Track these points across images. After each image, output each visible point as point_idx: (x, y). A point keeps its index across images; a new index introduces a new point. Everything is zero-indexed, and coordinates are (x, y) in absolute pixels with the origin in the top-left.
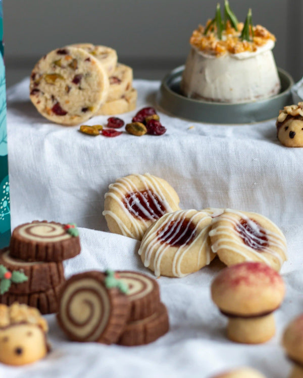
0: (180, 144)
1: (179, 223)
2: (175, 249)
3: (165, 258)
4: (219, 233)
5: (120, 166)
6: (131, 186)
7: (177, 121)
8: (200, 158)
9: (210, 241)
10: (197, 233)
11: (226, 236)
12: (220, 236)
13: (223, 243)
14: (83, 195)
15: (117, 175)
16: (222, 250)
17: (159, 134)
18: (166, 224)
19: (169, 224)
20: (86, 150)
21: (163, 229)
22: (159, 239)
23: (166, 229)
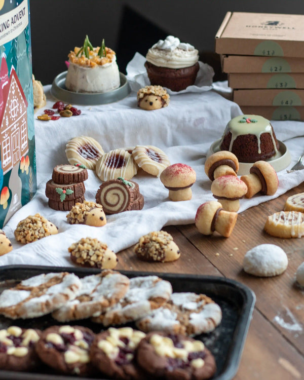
0: (96, 117)
1: (114, 157)
2: (119, 169)
3: (116, 174)
4: (140, 157)
5: (67, 134)
6: (78, 143)
7: (87, 107)
8: (108, 123)
9: (135, 163)
10: (127, 160)
11: (144, 158)
12: (141, 158)
13: (144, 162)
14: (48, 153)
15: (66, 139)
16: (144, 165)
17: (78, 115)
18: (108, 159)
19: (109, 158)
20: (48, 129)
21: (107, 161)
22: (108, 166)
23: (108, 161)
